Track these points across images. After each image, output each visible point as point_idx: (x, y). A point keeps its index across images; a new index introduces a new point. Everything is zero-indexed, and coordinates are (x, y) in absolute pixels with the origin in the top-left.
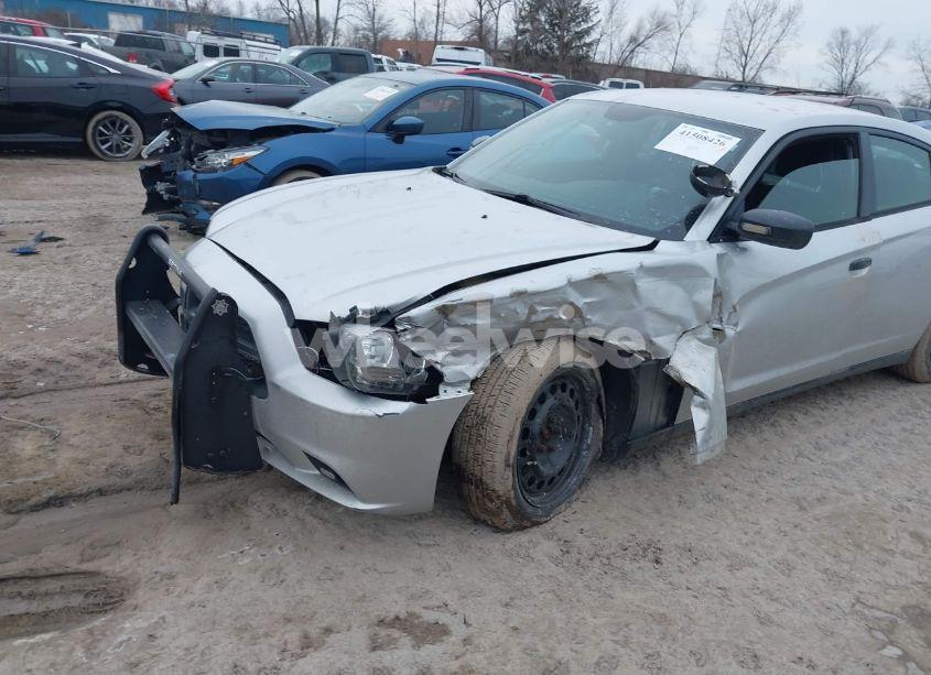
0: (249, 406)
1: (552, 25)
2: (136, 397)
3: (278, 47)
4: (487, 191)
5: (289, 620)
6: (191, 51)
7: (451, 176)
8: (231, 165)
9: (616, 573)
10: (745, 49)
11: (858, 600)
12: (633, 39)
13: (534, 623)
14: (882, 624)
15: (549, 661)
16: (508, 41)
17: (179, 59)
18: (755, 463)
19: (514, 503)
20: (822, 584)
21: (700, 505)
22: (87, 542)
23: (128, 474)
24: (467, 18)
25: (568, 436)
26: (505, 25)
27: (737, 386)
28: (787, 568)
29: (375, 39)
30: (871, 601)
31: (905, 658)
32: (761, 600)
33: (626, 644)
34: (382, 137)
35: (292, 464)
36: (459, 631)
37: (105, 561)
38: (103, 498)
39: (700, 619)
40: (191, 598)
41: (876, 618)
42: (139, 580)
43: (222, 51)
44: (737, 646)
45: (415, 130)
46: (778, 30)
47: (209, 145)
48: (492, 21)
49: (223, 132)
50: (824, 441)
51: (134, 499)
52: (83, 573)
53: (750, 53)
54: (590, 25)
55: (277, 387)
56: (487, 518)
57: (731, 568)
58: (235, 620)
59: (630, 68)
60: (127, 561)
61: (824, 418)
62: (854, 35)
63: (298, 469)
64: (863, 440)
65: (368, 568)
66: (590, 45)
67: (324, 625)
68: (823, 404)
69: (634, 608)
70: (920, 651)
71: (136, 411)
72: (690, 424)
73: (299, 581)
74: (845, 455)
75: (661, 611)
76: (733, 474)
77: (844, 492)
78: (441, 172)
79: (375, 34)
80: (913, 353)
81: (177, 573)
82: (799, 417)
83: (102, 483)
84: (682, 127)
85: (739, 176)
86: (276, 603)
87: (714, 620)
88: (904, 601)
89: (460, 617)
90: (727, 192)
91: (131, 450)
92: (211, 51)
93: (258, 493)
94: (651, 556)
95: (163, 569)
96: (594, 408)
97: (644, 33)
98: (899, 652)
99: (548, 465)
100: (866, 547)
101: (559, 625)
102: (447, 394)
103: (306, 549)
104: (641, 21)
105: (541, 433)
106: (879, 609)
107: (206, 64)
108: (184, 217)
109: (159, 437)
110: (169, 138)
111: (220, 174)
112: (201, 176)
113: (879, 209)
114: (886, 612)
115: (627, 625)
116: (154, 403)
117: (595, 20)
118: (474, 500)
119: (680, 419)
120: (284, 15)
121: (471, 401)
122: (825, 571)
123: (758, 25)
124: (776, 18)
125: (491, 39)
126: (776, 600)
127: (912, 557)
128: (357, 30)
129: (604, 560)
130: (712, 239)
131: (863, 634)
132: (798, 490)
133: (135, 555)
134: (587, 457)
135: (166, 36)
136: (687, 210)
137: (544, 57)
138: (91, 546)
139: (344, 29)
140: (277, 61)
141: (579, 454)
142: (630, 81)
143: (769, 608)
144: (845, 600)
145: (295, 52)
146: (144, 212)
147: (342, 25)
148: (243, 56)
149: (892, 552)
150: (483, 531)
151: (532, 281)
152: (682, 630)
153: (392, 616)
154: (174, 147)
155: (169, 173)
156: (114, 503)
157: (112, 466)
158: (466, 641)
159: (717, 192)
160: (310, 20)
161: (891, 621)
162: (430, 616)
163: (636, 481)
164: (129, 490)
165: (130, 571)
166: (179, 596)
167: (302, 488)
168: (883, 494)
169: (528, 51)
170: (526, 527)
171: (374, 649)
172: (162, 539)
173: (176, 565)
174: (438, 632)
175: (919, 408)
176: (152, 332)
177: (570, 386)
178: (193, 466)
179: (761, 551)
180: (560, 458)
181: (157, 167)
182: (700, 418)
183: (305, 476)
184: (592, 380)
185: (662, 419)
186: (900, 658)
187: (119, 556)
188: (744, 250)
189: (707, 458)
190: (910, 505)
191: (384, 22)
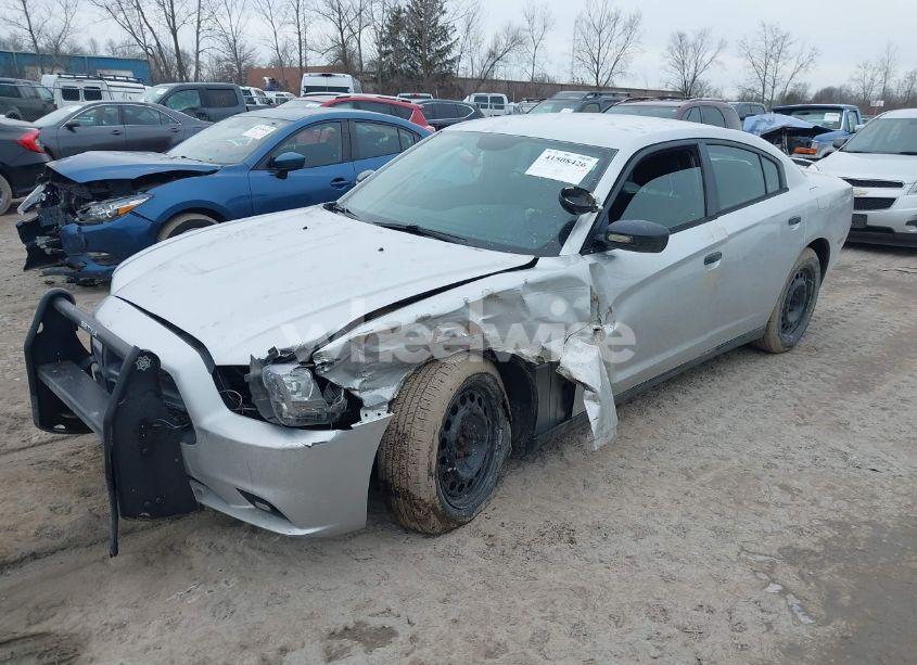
0: (179, 453)
1: (412, 44)
2: (53, 458)
3: (142, 86)
4: (378, 224)
5: (245, 647)
6: (49, 95)
7: (343, 211)
8: (117, 215)
9: (538, 557)
10: (596, 57)
11: (742, 549)
12: (492, 54)
13: (471, 613)
14: (764, 566)
15: (489, 644)
16: (372, 63)
17: (37, 105)
18: (645, 442)
19: (439, 507)
20: (712, 540)
21: (602, 486)
22: (31, 605)
23: (59, 535)
24: (330, 44)
25: (481, 441)
26: (368, 48)
27: (621, 376)
28: (683, 531)
29: (239, 69)
30: (753, 548)
31: (784, 592)
32: (664, 562)
33: (553, 618)
34: (265, 173)
35: (227, 502)
36: (404, 632)
37: (52, 620)
38: (37, 562)
39: (614, 586)
40: (146, 642)
41: (758, 562)
42: (90, 633)
43: (82, 94)
44: (648, 605)
45: (297, 165)
46: (622, 39)
47: (91, 197)
48: (354, 45)
49: (104, 183)
50: (702, 416)
51: (70, 558)
52: (33, 636)
53: (601, 60)
54: (449, 43)
55: (205, 432)
56: (417, 526)
57: (636, 538)
58: (193, 656)
59: (492, 80)
60: (75, 618)
61: (700, 395)
62: (690, 38)
63: (232, 506)
64: (735, 410)
65: (314, 588)
66: (453, 61)
67: (279, 646)
68: (699, 382)
69: (556, 586)
70: (796, 584)
71: (56, 472)
72: (584, 415)
73: (248, 610)
74: (721, 425)
75: (580, 585)
76: (627, 454)
77: (722, 458)
78: (332, 208)
79: (239, 65)
80: (767, 328)
81: (127, 622)
82: (679, 396)
83: (34, 547)
84: (547, 153)
85: (601, 193)
86: (230, 633)
87: (625, 585)
88: (779, 544)
89: (403, 619)
90: (592, 208)
91: (58, 511)
92: (70, 94)
93: (195, 533)
94: (566, 538)
95: (113, 620)
96: (500, 412)
97: (501, 47)
98: (779, 587)
99: (466, 469)
100: (745, 503)
101: (493, 610)
102: (368, 418)
103: (251, 579)
104: (497, 36)
105: (457, 441)
106: (761, 554)
107: (69, 109)
108: (70, 270)
109: (85, 493)
110: (44, 192)
111: (106, 225)
112: (86, 229)
113: (723, 208)
114: (766, 555)
115: (553, 602)
116: (73, 461)
117: (454, 37)
118: (403, 510)
119: (576, 412)
120: (141, 50)
121: (392, 421)
122: (714, 529)
123: (604, 34)
124: (619, 27)
125: (356, 62)
126: (677, 559)
127: (783, 505)
128: (219, 61)
129: (526, 548)
130: (584, 251)
131: (749, 577)
132: (685, 462)
133: (82, 611)
134: (500, 456)
135: (20, 82)
136: (560, 226)
137: (410, 76)
138: (37, 608)
139: (206, 62)
140: (142, 101)
141: (492, 454)
142: (494, 95)
143: (670, 568)
144: (731, 551)
145: (161, 90)
146: (26, 268)
147: (203, 58)
148: (106, 99)
149: (766, 504)
150: (414, 537)
151: (434, 307)
152: (601, 598)
153: (341, 628)
154: (52, 200)
155: (50, 228)
156: (51, 564)
157: (41, 529)
158: (413, 639)
159: (584, 210)
160: (170, 53)
161: (771, 563)
162: (377, 622)
163: (545, 473)
164: (63, 549)
165: (80, 626)
166: (132, 643)
167: (237, 523)
168: (755, 455)
169: (394, 72)
170: (452, 529)
171: (330, 660)
172: (106, 593)
173: (125, 614)
174: (386, 635)
175: (777, 375)
176: (71, 394)
177: (477, 396)
178: (130, 516)
179: (659, 520)
180: (476, 461)
181: (35, 222)
182: (592, 409)
183: (241, 511)
184: (496, 387)
185: (561, 414)
186: (780, 592)
187: (67, 614)
188: (612, 257)
189: (603, 443)
190: (777, 462)
191: (246, 51)
